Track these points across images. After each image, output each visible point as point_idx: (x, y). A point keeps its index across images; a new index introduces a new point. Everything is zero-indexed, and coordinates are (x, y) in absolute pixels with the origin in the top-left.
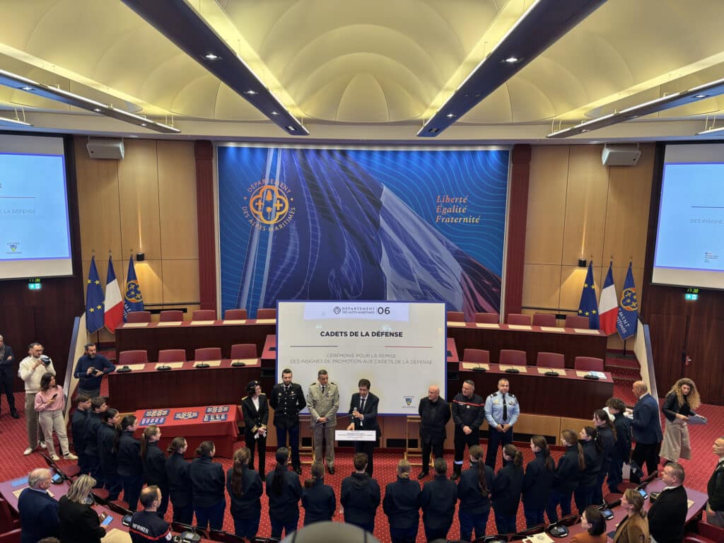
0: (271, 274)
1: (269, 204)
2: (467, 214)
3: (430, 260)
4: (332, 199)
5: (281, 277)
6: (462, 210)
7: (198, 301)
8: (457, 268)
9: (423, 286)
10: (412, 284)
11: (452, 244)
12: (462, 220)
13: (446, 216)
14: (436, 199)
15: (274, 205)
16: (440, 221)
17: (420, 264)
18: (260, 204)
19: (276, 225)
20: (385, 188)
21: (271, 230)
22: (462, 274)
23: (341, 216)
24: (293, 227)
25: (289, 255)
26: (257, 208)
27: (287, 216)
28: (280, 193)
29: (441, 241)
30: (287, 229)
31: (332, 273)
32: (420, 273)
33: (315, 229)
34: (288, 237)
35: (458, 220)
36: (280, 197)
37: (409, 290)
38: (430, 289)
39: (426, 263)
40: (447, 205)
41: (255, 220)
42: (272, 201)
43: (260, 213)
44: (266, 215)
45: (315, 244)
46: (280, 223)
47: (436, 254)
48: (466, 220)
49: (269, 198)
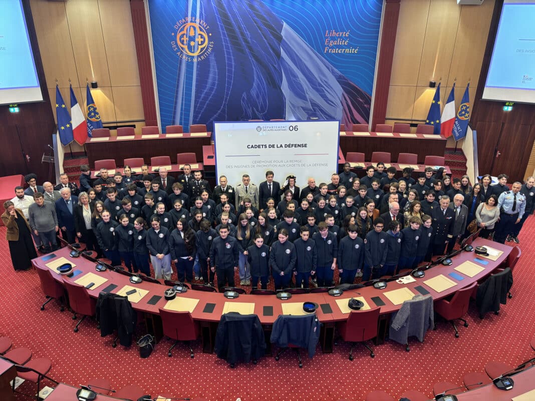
0: (197, 97)
1: (192, 39)
2: (348, 46)
3: (319, 83)
4: (242, 34)
5: (205, 99)
6: (344, 42)
7: (143, 118)
8: (339, 89)
9: (314, 104)
10: (305, 103)
11: (336, 70)
12: (345, 51)
13: (332, 48)
14: (325, 35)
15: (197, 40)
16: (328, 51)
17: (312, 87)
18: (185, 39)
19: (199, 56)
20: (285, 24)
21: (195, 60)
22: (343, 94)
23: (250, 49)
24: (212, 58)
25: (210, 81)
26: (182, 42)
27: (207, 49)
28: (201, 30)
29: (328, 68)
30: (207, 60)
31: (244, 95)
32: (311, 94)
33: (229, 59)
34: (209, 66)
35: (342, 51)
36: (202, 33)
37: (302, 107)
38: (318, 106)
39: (316, 86)
40: (333, 39)
41: (182, 53)
42: (194, 36)
43: (186, 47)
44: (190, 48)
45: (230, 71)
46: (202, 54)
47: (324, 78)
48: (347, 50)
49: (192, 34)
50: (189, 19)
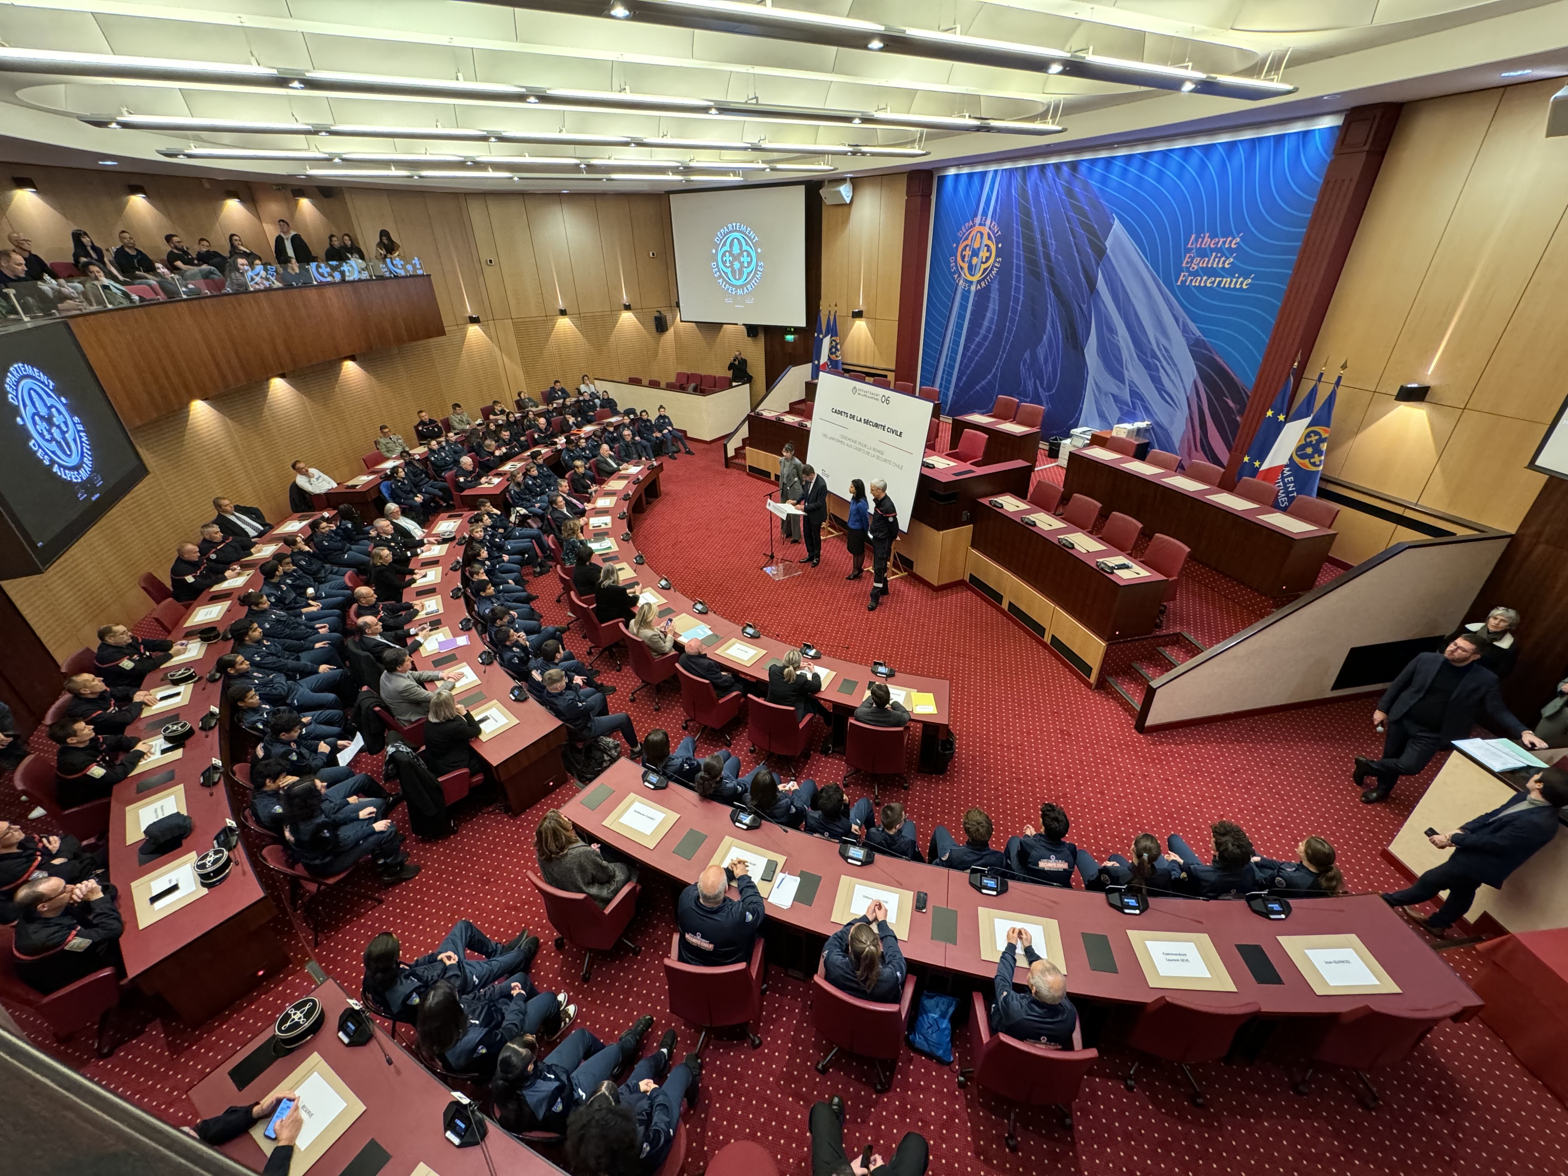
0: (966, 348)
1: (975, 253)
2: (1230, 272)
3: (1153, 351)
4: (1045, 244)
5: (976, 352)
6: (1224, 262)
7: (893, 367)
8: (1189, 370)
9: (1135, 394)
10: (1119, 387)
11: (1193, 326)
12: (1220, 282)
13: (1195, 274)
14: (1186, 243)
15: (981, 254)
16: (1184, 282)
17: (1138, 356)
18: (968, 253)
19: (979, 282)
20: (1117, 223)
21: (973, 288)
22: (1195, 383)
23: (1051, 271)
24: (995, 286)
25: (986, 323)
26: (963, 257)
27: (992, 270)
28: (989, 238)
29: (1177, 321)
30: (988, 288)
31: (1027, 355)
32: (1135, 372)
33: (1017, 289)
34: (988, 298)
35: (1213, 282)
36: (990, 243)
37: (1113, 395)
38: (1142, 399)
39: (1146, 355)
40: (1203, 253)
41: (960, 275)
42: (979, 249)
43: (965, 266)
44: (971, 268)
45: (1015, 311)
46: (983, 279)
47: (1163, 341)
48: (1226, 282)
49: (976, 245)
50: (978, 220)
